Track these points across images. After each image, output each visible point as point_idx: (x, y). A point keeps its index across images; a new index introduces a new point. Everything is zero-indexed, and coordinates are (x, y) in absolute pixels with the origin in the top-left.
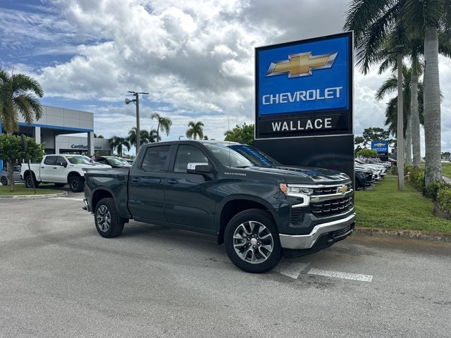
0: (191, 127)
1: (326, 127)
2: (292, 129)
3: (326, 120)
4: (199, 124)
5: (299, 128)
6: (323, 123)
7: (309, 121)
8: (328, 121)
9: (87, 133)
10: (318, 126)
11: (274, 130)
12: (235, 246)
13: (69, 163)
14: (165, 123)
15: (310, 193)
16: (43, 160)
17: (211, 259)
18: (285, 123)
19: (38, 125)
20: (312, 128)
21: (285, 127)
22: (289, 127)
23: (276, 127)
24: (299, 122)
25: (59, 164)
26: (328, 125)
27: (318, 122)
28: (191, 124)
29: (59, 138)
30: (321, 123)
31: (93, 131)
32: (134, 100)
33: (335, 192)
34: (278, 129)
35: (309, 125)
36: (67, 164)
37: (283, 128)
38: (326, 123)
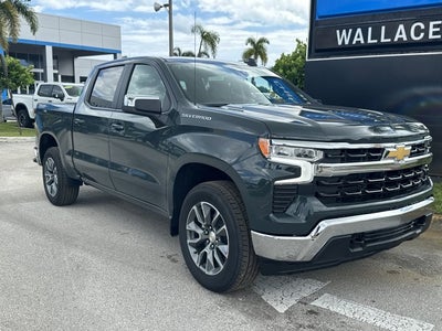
0: (250, 46)
1: (431, 36)
2: (370, 41)
3: (432, 24)
4: (262, 41)
5: (383, 40)
6: (426, 31)
7: (401, 27)
8: (435, 26)
9: (112, 56)
10: (417, 35)
11: (340, 43)
12: (188, 241)
13: (67, 96)
14: (209, 39)
15: (316, 159)
16: (37, 89)
17: (169, 257)
18: (359, 30)
19: (49, 44)
20: (405, 39)
21: (359, 38)
22: (365, 38)
23: (343, 38)
24: (383, 28)
25: (54, 96)
26: (435, 33)
27: (418, 28)
28: (251, 41)
29: (79, 61)
30: (423, 31)
31: (120, 52)
32: (165, 6)
33: (378, 158)
34: (347, 42)
35: (401, 34)
36: (64, 96)
37: (356, 39)
38: (432, 30)
